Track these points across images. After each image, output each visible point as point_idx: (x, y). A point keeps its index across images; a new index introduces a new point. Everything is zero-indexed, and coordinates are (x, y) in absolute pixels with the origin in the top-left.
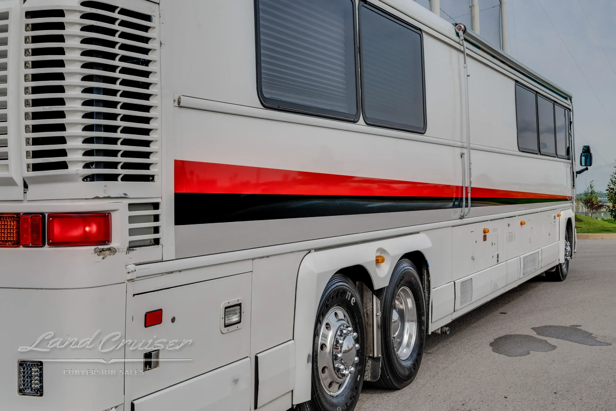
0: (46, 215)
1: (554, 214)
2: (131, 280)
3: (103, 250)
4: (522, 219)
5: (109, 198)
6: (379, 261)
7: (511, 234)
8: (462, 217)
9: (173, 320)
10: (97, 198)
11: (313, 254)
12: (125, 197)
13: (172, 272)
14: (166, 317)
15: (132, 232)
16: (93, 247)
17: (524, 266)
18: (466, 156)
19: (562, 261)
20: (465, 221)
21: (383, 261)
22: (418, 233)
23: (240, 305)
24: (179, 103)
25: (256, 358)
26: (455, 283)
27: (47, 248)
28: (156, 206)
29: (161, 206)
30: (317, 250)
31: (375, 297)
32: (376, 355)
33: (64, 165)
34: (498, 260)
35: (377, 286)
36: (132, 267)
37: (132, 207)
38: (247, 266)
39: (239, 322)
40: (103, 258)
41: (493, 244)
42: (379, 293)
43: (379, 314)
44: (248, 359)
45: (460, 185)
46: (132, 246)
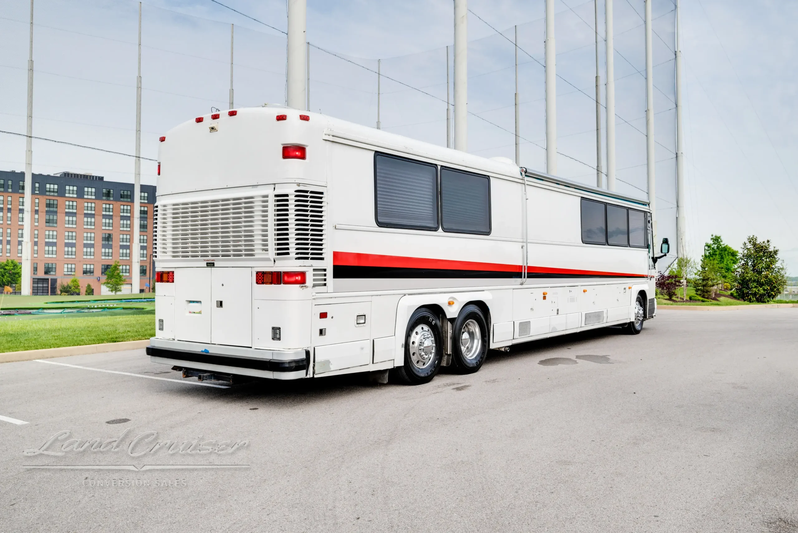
0: (282, 273)
2: (314, 299)
3: (303, 286)
4: (585, 288)
5: (305, 266)
6: (450, 304)
7: (572, 297)
8: (522, 284)
9: (332, 317)
10: (300, 266)
11: (407, 296)
12: (312, 266)
13: (331, 298)
14: (329, 315)
15: (314, 280)
16: (299, 285)
17: (586, 318)
18: (525, 248)
19: (634, 320)
20: (524, 286)
21: (453, 303)
22: (483, 291)
23: (365, 316)
24: (335, 227)
25: (373, 341)
26: (513, 322)
27: (282, 285)
28: (325, 270)
29: (327, 270)
30: (409, 294)
31: (449, 322)
32: (449, 353)
33: (288, 254)
34: (558, 313)
35: (449, 316)
36: (314, 294)
37: (314, 270)
38: (369, 299)
39: (364, 323)
40: (303, 290)
41: (553, 302)
42: (452, 320)
43: (451, 331)
44: (369, 340)
45: (521, 265)
46: (314, 286)
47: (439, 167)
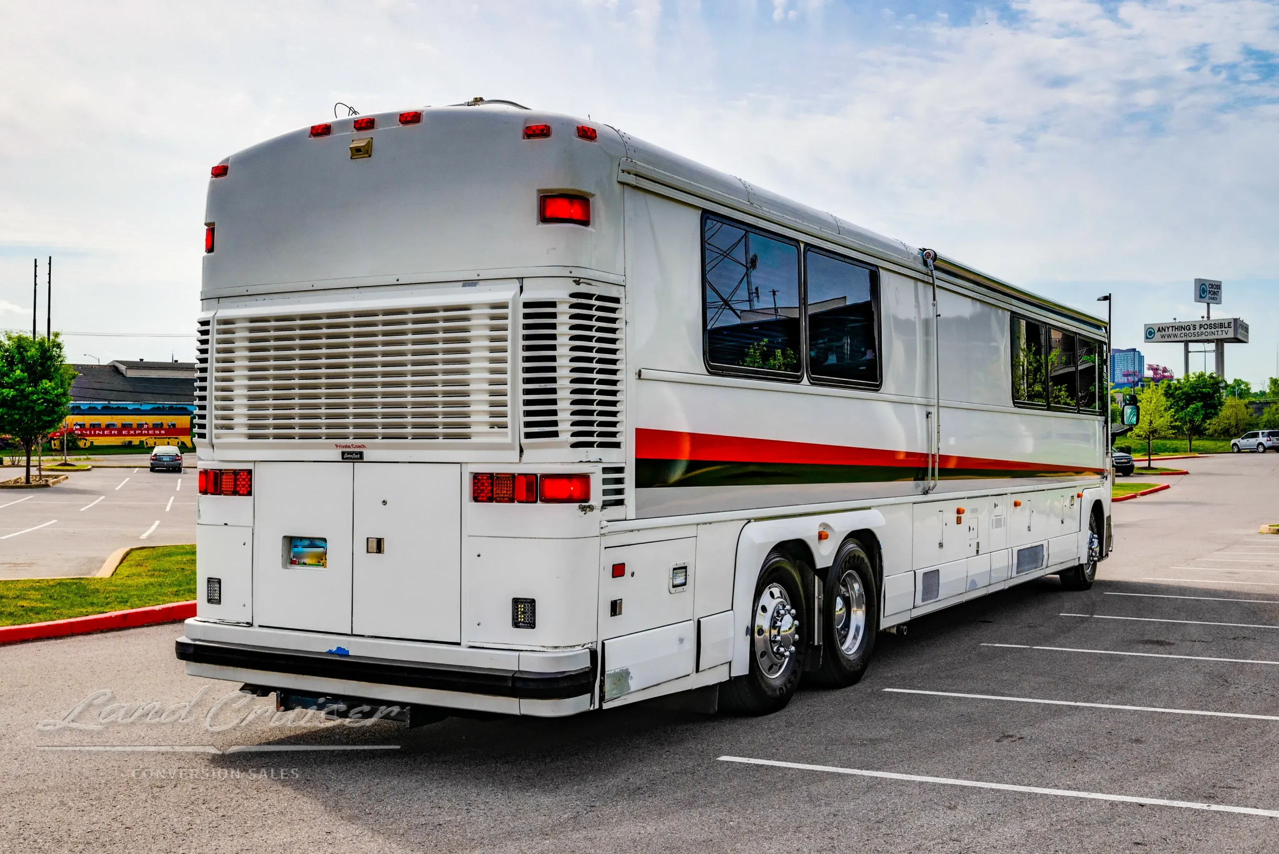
0: (539, 476)
1: (1074, 492)
2: (602, 535)
3: (585, 507)
4: (1017, 498)
5: (589, 462)
6: (822, 537)
7: (998, 517)
8: (926, 493)
9: (633, 575)
10: (581, 462)
11: (753, 524)
12: (599, 462)
13: (632, 531)
14: (628, 571)
15: (605, 493)
16: (578, 504)
17: (1018, 560)
18: (934, 416)
19: (1084, 561)
20: (931, 497)
21: (826, 537)
22: (869, 508)
23: (685, 568)
24: (640, 376)
25: (699, 622)
26: (915, 573)
27: (539, 504)
28: (620, 470)
29: (625, 471)
30: (757, 520)
31: (816, 578)
32: (816, 644)
33: (555, 434)
34: (978, 551)
35: (820, 564)
36: (605, 523)
37: (605, 470)
38: (691, 531)
39: (685, 584)
40: (585, 514)
41: (971, 529)
42: (821, 573)
43: (821, 597)
44: (692, 621)
45: (925, 452)
46: (606, 504)
47: (802, 246)
